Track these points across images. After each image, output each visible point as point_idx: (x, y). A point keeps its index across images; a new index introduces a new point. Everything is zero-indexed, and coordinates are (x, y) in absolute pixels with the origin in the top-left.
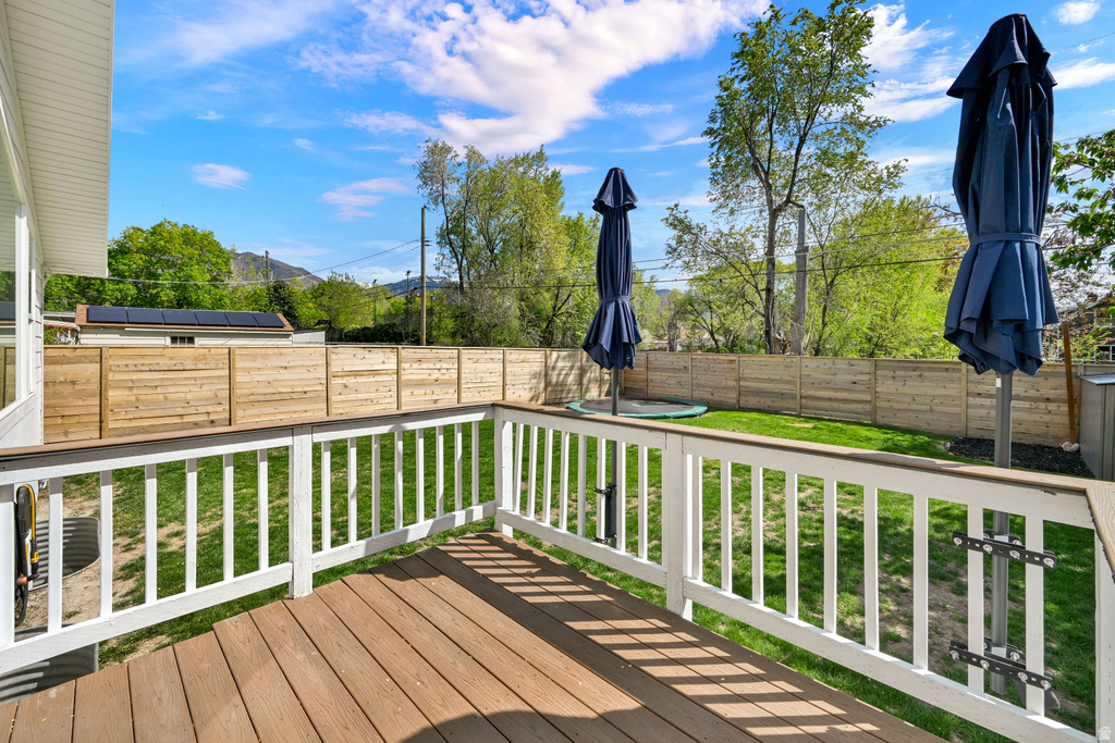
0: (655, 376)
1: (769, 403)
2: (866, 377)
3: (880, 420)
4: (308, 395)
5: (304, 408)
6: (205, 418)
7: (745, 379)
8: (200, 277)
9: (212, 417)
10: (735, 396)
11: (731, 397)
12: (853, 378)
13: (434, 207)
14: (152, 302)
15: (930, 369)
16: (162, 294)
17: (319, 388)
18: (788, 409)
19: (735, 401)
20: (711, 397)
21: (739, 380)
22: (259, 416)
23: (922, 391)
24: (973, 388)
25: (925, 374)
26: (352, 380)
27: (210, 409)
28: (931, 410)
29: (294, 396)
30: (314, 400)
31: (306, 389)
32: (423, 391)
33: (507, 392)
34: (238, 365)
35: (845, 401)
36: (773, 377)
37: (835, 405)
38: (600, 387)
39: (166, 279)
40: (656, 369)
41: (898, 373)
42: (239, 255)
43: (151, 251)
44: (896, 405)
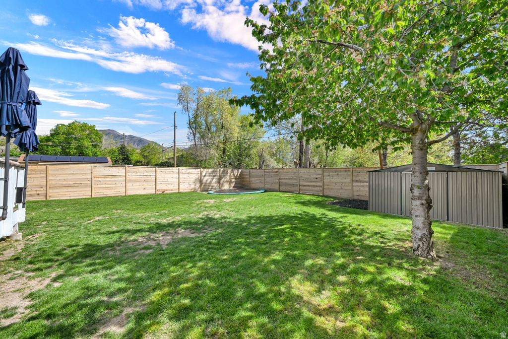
0: (253, 180)
1: (289, 189)
2: (320, 176)
3: (326, 194)
4: (82, 185)
5: (81, 190)
6: (35, 193)
7: (281, 179)
8: (87, 143)
9: (38, 193)
10: (278, 186)
11: (276, 187)
12: (316, 176)
13: (185, 112)
14: (68, 154)
15: (341, 171)
16: (71, 151)
17: (88, 182)
18: (295, 191)
19: (278, 188)
20: (271, 187)
21: (279, 179)
22: (60, 192)
23: (338, 181)
24: (355, 179)
25: (340, 173)
26: (104, 179)
27: (37, 189)
28: (342, 189)
29: (75, 185)
30: (85, 186)
31: (81, 182)
32: (138, 184)
33: (181, 186)
34: (50, 172)
35: (313, 186)
36: (290, 177)
37: (311, 188)
38: (230, 184)
39: (74, 144)
40: (253, 176)
41: (331, 173)
42: (126, 136)
43: (68, 134)
44: (330, 187)
